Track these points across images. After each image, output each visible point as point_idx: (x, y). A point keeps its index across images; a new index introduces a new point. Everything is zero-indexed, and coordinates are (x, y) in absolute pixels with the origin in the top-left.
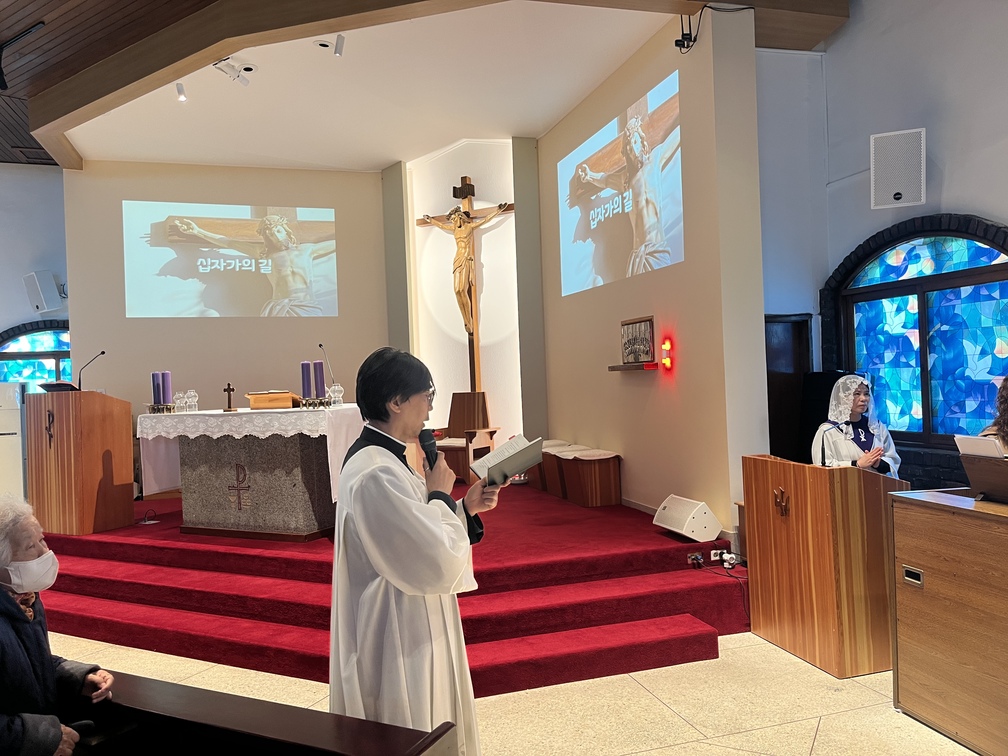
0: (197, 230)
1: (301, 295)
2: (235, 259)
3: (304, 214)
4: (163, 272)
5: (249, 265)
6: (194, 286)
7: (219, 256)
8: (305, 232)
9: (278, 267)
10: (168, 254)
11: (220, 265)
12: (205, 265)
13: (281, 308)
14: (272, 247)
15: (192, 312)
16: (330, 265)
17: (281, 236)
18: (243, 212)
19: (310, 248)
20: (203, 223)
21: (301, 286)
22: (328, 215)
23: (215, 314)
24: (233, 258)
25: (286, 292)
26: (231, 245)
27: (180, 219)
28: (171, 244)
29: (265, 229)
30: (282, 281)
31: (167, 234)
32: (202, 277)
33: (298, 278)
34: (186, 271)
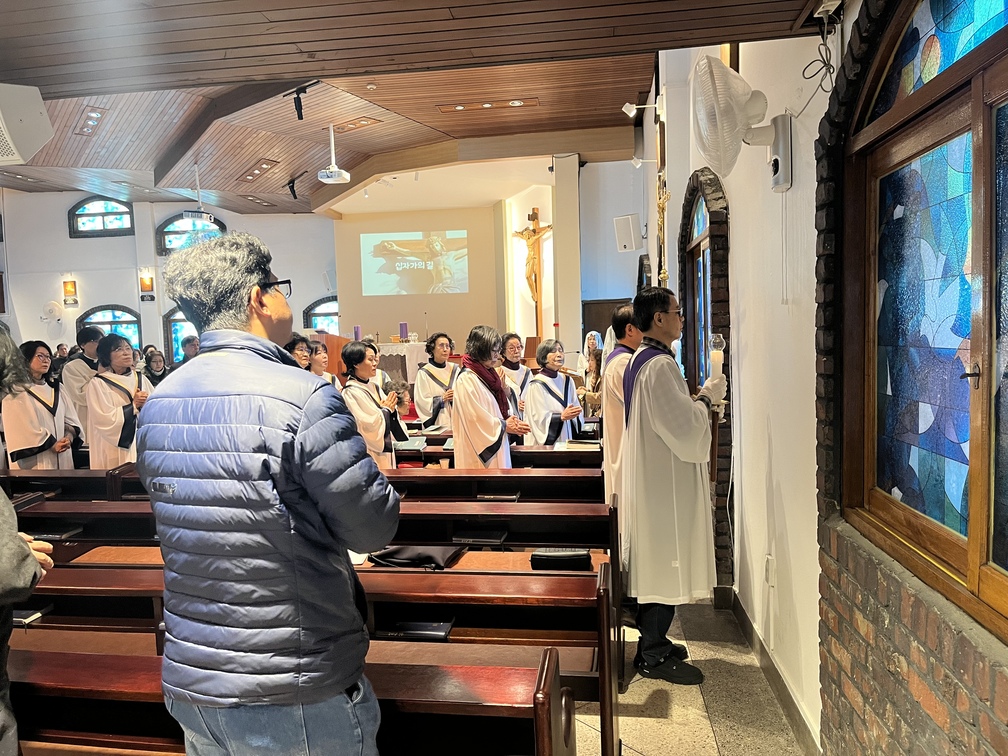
0: (395, 247)
1: (449, 281)
2: (414, 262)
3: (451, 234)
4: (379, 271)
5: (421, 265)
6: (394, 277)
7: (406, 261)
8: (451, 245)
9: (436, 266)
10: (382, 261)
11: (407, 266)
12: (399, 267)
13: (438, 289)
14: (433, 255)
15: (394, 293)
16: (464, 263)
17: (438, 248)
18: (418, 236)
19: (453, 253)
20: (399, 243)
21: (448, 275)
22: (463, 234)
23: (405, 293)
24: (413, 262)
25: (441, 280)
26: (412, 255)
27: (387, 242)
28: (383, 256)
29: (429, 245)
30: (439, 273)
31: (382, 250)
32: (398, 273)
33: (447, 272)
34: (391, 270)
